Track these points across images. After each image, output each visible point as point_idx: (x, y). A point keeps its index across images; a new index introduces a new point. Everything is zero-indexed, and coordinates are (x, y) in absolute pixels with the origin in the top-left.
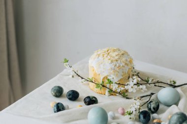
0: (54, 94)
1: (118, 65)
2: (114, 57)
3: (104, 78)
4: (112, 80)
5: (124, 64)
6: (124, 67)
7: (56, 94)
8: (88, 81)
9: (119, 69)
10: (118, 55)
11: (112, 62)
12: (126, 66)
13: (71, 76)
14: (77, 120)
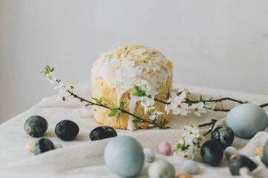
0: (30, 129)
1: (148, 69)
2: (139, 57)
3: (123, 97)
4: (143, 89)
5: (158, 68)
6: (159, 72)
7: (34, 128)
8: (93, 104)
9: (152, 76)
10: (146, 52)
11: (137, 63)
12: (163, 71)
13: (60, 99)
14: (83, 167)
